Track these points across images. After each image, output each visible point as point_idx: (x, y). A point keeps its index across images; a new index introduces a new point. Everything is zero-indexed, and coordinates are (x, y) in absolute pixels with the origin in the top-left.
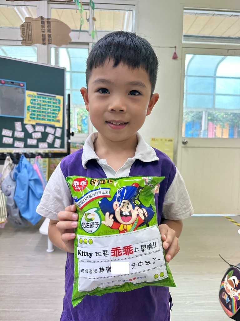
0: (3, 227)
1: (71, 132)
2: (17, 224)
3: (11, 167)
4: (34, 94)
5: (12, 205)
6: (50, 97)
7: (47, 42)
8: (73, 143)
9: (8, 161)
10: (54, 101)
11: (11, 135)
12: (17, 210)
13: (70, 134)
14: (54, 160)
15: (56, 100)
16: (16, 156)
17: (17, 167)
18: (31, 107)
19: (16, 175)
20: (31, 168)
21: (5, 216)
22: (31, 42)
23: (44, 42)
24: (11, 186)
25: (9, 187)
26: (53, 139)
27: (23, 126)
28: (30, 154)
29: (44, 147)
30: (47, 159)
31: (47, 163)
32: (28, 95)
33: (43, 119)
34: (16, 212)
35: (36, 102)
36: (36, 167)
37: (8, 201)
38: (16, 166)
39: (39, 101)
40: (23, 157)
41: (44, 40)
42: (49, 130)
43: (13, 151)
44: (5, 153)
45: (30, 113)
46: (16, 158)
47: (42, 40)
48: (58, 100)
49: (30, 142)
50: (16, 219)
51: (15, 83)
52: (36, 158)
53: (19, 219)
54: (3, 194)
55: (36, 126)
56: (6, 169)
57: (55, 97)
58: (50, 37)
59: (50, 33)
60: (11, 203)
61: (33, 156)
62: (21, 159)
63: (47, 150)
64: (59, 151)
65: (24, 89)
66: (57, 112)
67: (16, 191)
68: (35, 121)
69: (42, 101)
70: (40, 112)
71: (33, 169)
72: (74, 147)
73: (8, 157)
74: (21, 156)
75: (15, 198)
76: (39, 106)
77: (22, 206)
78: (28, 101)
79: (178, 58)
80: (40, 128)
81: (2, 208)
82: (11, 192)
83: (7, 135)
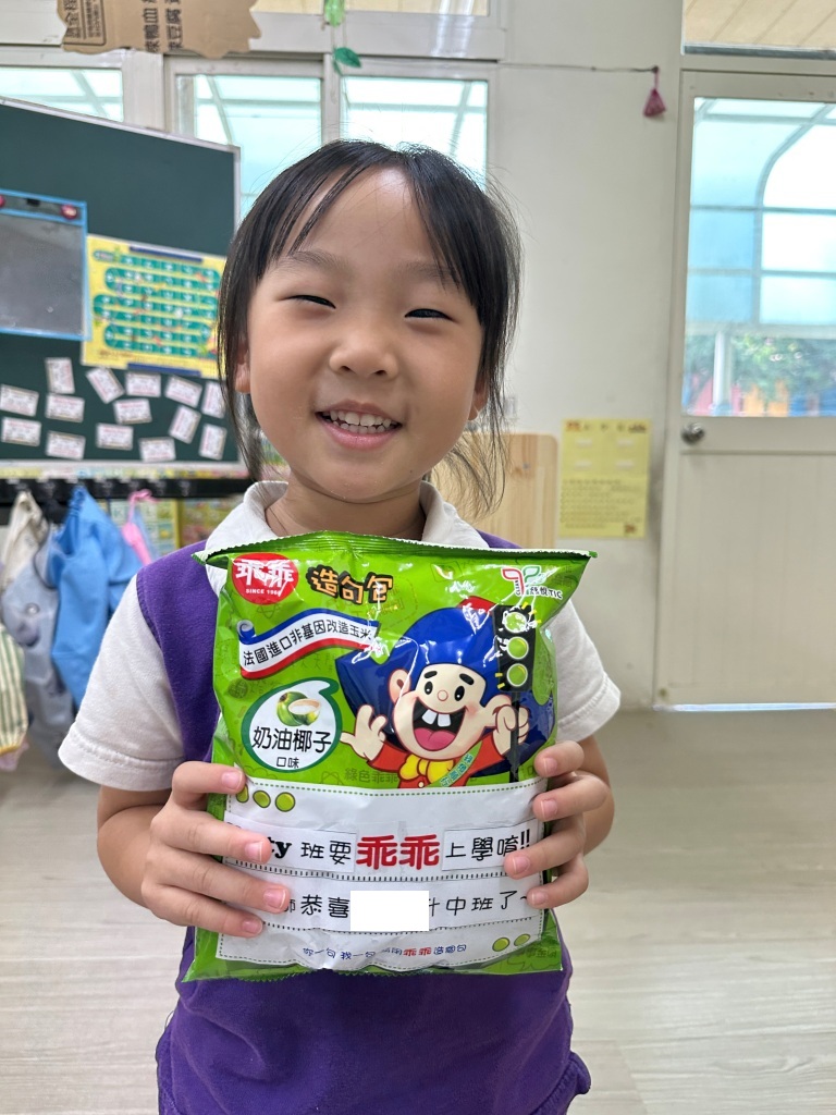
0: (11, 766)
3: (35, 535)
4: (117, 249)
5: (43, 679)
6: (180, 263)
7: (162, 38)
9: (24, 513)
10: (197, 278)
11: (31, 409)
12: (65, 699)
14: (198, 507)
15: (204, 273)
16: (56, 492)
17: (62, 533)
18: (107, 300)
19: (57, 564)
20: (115, 536)
21: (20, 723)
22: (100, 40)
24: (38, 610)
25: (32, 610)
26: (193, 428)
27: (80, 373)
28: (110, 486)
29: (160, 456)
30: (171, 506)
31: (174, 521)
32: (94, 254)
33: (156, 349)
34: (59, 709)
35: (128, 282)
36: (132, 534)
37: (30, 664)
38: (55, 531)
39: (138, 277)
40: (81, 494)
41: (151, 32)
42: (178, 390)
43: (44, 471)
44: (12, 482)
45: (105, 323)
46: (56, 501)
47: (143, 33)
48: (210, 273)
49: (108, 436)
51: (42, 206)
52: (132, 501)
54: (10, 639)
55: (129, 376)
56: (16, 543)
57: (199, 261)
58: (177, 20)
59: (173, 6)
60: (42, 675)
61: (119, 490)
62: (73, 503)
63: (171, 470)
65: (79, 227)
66: (208, 322)
67: (60, 627)
68: (124, 355)
69: (149, 277)
70: (143, 319)
71: (122, 544)
73: (23, 497)
74: (76, 493)
75: (56, 654)
76: (138, 297)
78: (95, 277)
79: (665, 114)
80: (143, 384)
81: (8, 692)
82: (38, 631)
83: (18, 409)
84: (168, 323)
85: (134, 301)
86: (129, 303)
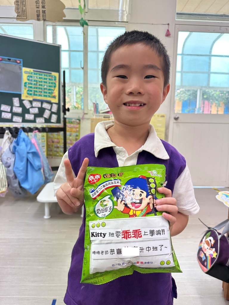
0: (4, 196)
1: (67, 108)
2: (17, 193)
3: (10, 141)
4: (30, 71)
5: (11, 175)
6: (46, 74)
7: (41, 17)
8: (69, 119)
9: (7, 135)
10: (50, 78)
11: (9, 110)
12: (17, 181)
13: (65, 110)
14: (52, 134)
15: (52, 76)
16: (15, 130)
18: (28, 83)
19: (15, 148)
20: (29, 141)
21: (6, 186)
22: (25, 18)
23: (39, 18)
24: (10, 159)
25: (9, 159)
26: (49, 115)
27: (21, 101)
28: (28, 129)
29: (41, 122)
30: (45, 134)
31: (45, 138)
32: (24, 72)
33: (40, 95)
34: (15, 183)
35: (33, 79)
36: (33, 141)
37: (8, 172)
38: (15, 140)
39: (35, 78)
40: (21, 131)
41: (38, 16)
42: (45, 105)
43: (12, 125)
44: (4, 128)
45: (27, 89)
46: (15, 132)
47: (36, 16)
48: (53, 77)
49: (28, 117)
50: (16, 189)
51: (11, 60)
52: (34, 133)
53: (19, 189)
54: (3, 166)
55: (33, 102)
56: (5, 143)
57: (51, 73)
58: (45, 13)
59: (44, 9)
60: (11, 174)
61: (30, 130)
62: (19, 133)
63: (45, 125)
64: (56, 126)
65: (21, 65)
66: (53, 89)
67: (15, 163)
68: (32, 97)
69: (38, 78)
70: (37, 88)
71: (31, 143)
72: (70, 122)
73: (7, 131)
74: (20, 131)
75: (14, 169)
76: (35, 83)
77: (21, 177)
78: (25, 78)
79: (171, 36)
80: (37, 104)
81: (3, 178)
82: (10, 164)
83: (6, 110)
84: (43, 89)
85: (35, 84)
86: (33, 84)
